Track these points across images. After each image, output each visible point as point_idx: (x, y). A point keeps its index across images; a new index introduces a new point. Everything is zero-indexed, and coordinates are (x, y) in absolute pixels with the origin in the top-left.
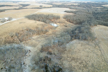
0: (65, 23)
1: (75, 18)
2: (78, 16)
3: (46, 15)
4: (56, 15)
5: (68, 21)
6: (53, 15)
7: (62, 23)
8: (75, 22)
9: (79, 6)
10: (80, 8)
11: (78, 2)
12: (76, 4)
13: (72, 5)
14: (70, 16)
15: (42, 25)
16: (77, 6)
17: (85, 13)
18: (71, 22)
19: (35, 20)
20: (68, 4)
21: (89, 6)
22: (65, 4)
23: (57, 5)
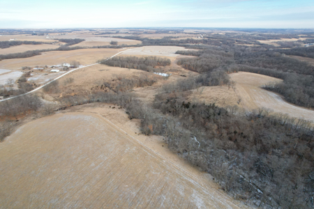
0: (181, 71)
1: (199, 63)
2: (204, 59)
3: (142, 59)
4: (163, 58)
5: (185, 68)
6: (155, 57)
7: (176, 71)
8: (199, 70)
9: (205, 42)
10: (210, 46)
11: (204, 33)
12: (199, 38)
13: (188, 40)
14: (190, 60)
16: (200, 41)
17: (219, 54)
18: (192, 70)
20: (178, 37)
21: (228, 41)
22: (172, 37)
23: (152, 40)
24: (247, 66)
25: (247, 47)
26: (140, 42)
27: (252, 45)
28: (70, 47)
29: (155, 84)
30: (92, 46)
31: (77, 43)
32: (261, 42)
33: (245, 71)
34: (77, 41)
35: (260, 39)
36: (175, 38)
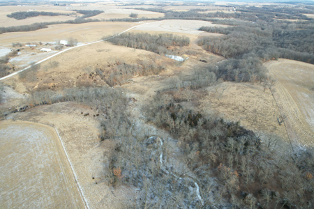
0: (200, 54)
1: (226, 44)
2: (233, 39)
3: (155, 36)
4: (181, 35)
5: (208, 50)
6: (171, 35)
7: (194, 53)
8: (224, 53)
9: (237, 16)
10: (241, 21)
11: (237, 6)
12: (231, 12)
13: (218, 13)
14: (216, 39)
15: (149, 56)
16: (231, 15)
17: (253, 32)
18: (216, 53)
19: (129, 46)
20: (206, 10)
21: (266, 15)
22: (200, 10)
23: (177, 13)
24: (292, 51)
25: (289, 23)
26: (162, 15)
27: (297, 20)
28: (86, 19)
29: (163, 73)
30: (108, 19)
31: (95, 15)
32: (309, 16)
33: (288, 58)
34: (96, 13)
35: (307, 13)
36: (203, 10)
